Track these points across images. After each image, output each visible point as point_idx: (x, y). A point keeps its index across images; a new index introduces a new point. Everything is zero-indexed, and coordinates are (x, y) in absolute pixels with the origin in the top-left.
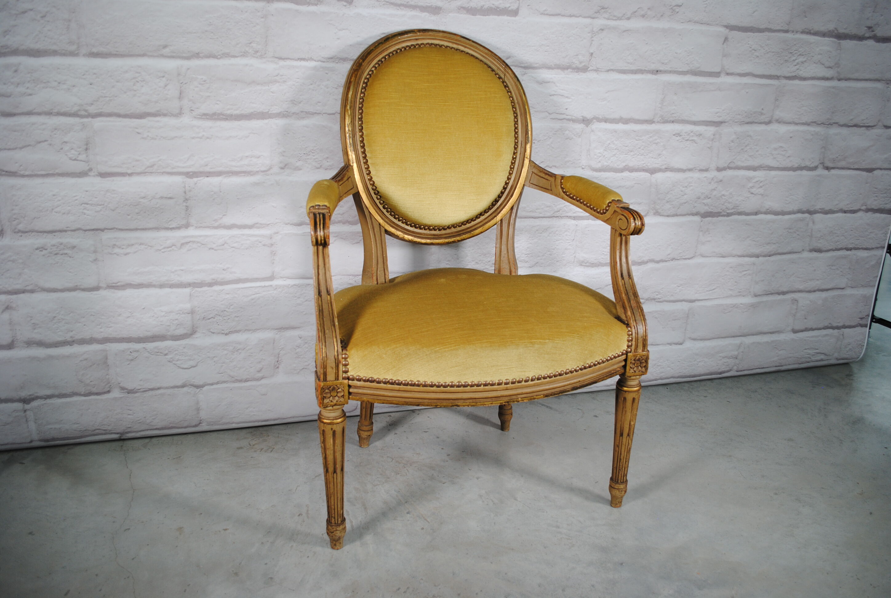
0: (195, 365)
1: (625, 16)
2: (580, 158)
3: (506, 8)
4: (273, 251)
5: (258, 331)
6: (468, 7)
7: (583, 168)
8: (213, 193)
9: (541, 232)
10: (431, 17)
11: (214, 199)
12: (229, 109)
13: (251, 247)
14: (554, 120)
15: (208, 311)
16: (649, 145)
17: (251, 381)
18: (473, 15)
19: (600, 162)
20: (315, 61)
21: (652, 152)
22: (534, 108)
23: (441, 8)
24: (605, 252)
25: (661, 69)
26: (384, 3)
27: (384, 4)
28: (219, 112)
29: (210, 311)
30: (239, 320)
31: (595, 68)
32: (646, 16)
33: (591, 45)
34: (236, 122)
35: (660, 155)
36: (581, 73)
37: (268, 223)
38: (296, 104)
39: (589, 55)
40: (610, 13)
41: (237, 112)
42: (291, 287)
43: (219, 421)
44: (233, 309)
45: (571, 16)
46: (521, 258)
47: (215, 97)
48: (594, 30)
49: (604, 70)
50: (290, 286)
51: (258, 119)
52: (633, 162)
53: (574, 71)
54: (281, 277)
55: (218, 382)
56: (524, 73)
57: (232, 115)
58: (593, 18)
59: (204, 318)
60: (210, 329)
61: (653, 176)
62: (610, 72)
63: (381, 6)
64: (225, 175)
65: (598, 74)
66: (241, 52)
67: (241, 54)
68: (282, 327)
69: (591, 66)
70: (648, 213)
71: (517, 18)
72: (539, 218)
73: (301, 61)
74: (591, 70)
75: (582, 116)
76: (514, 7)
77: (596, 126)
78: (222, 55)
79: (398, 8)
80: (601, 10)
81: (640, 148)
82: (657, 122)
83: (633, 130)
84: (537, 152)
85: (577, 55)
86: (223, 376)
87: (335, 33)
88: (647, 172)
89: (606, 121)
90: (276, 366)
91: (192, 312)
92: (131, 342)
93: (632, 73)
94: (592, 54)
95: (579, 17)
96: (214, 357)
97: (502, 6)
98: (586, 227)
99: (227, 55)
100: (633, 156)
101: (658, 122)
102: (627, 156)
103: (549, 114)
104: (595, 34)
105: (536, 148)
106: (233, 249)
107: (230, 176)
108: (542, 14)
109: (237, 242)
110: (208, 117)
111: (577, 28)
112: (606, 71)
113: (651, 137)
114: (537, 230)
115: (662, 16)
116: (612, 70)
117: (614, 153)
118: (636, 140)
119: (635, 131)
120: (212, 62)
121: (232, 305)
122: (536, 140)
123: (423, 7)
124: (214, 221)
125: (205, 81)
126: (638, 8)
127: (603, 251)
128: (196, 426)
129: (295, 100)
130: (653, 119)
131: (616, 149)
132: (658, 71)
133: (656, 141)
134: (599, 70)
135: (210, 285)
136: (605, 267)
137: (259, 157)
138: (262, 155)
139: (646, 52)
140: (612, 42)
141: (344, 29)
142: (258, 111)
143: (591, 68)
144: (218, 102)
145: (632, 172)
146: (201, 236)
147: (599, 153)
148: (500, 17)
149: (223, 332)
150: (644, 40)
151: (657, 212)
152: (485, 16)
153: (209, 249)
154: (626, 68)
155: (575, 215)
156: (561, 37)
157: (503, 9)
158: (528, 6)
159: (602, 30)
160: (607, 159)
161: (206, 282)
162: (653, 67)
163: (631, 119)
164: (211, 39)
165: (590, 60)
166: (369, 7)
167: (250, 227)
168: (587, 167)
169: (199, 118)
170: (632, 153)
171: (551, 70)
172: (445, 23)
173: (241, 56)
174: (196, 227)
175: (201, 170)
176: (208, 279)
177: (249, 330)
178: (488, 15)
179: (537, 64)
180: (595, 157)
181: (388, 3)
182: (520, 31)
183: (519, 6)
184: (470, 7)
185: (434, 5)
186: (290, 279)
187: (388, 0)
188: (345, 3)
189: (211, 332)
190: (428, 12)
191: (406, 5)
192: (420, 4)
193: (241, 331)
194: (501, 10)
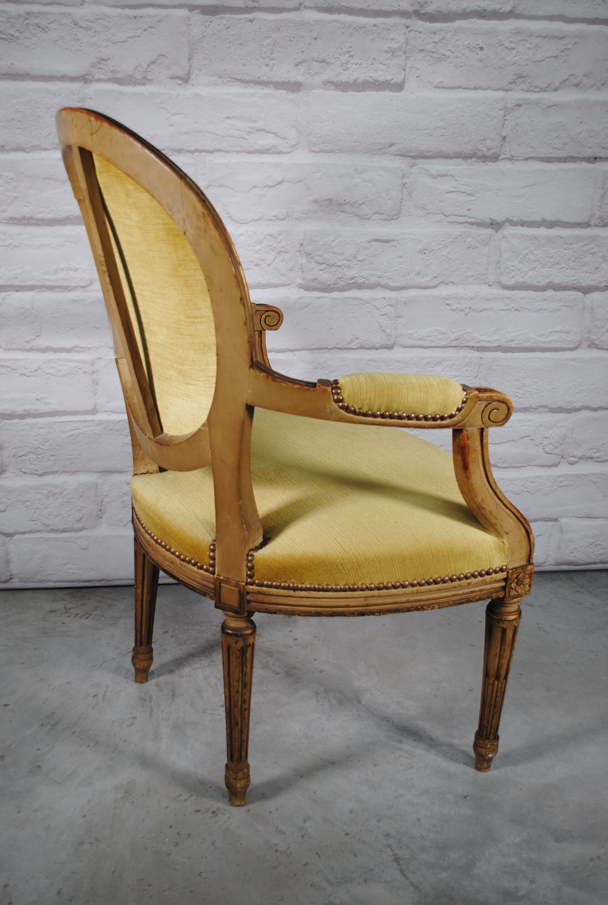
0: (3, 509)
1: (551, 86)
2: (487, 272)
3: (387, 80)
4: (96, 380)
5: (78, 474)
6: (337, 81)
7: (490, 286)
8: (24, 310)
9: (433, 365)
10: (289, 95)
11: (25, 317)
12: (40, 213)
13: (69, 374)
14: (452, 224)
15: (20, 447)
16: (582, 255)
17: (69, 531)
18: (344, 91)
19: (513, 277)
21: (586, 265)
22: (426, 210)
23: (302, 84)
24: (519, 394)
25: (601, 155)
26: (228, 79)
27: (228, 81)
28: (28, 216)
29: (22, 447)
30: (55, 460)
31: (508, 156)
32: (581, 85)
33: (503, 125)
34: (49, 227)
35: (597, 268)
36: (490, 163)
37: (90, 346)
39: (501, 139)
40: (530, 83)
41: (50, 216)
42: (117, 423)
43: (33, 578)
44: (48, 446)
45: (475, 89)
47: (23, 197)
48: (508, 106)
49: (520, 158)
50: (115, 422)
51: (75, 224)
52: (560, 278)
53: (479, 160)
54: (106, 411)
55: (30, 530)
56: (413, 164)
57: (44, 220)
58: (507, 90)
59: (15, 455)
60: (21, 468)
61: (588, 296)
62: (529, 161)
63: (224, 84)
64: (37, 290)
65: (512, 164)
66: (54, 144)
67: (54, 146)
68: (106, 471)
69: (503, 153)
70: (580, 345)
71: (402, 94)
72: (430, 347)
74: (504, 159)
75: (490, 219)
76: (398, 79)
77: (509, 230)
78: (31, 148)
79: (246, 85)
80: (517, 79)
81: (569, 260)
82: (594, 226)
83: (560, 236)
84: (428, 265)
85: (484, 140)
86: (36, 524)
87: (167, 119)
88: (579, 291)
89: (523, 224)
90: (99, 515)
93: (560, 162)
94: (504, 138)
95: (486, 89)
96: (26, 501)
97: (382, 79)
98: (493, 361)
99: (38, 147)
100: (560, 270)
101: (596, 226)
102: (550, 269)
103: (446, 216)
104: (509, 112)
105: (428, 260)
106: (49, 376)
107: (43, 291)
108: (436, 87)
109: (53, 368)
110: (15, 222)
111: (484, 104)
112: (523, 160)
113: (585, 245)
114: (428, 363)
115: (603, 84)
116: (533, 158)
117: (532, 266)
118: (564, 249)
119: (562, 238)
120: (19, 156)
121: (47, 442)
122: (428, 250)
123: (279, 83)
124: (26, 342)
125: (11, 179)
126: (570, 76)
127: (516, 393)
128: (6, 582)
130: (589, 221)
131: (535, 261)
132: (596, 158)
133: (593, 251)
134: (514, 159)
135: (22, 417)
136: (519, 413)
137: (76, 270)
138: (80, 268)
139: (580, 133)
140: (532, 121)
141: (178, 114)
142: (75, 215)
143: (503, 156)
144: (27, 204)
145: (559, 290)
146: (10, 360)
147: (513, 266)
148: (380, 93)
149: (36, 472)
150: (578, 117)
151: (594, 344)
152: (360, 92)
153: (21, 375)
154: (551, 155)
155: (478, 345)
156: (463, 116)
157: (383, 82)
158: (417, 77)
159: (519, 106)
160: (522, 273)
161: (17, 413)
162: (589, 153)
163: (558, 222)
164: (18, 128)
165: (502, 145)
166: (210, 86)
167: (68, 351)
168: (496, 284)
169: (5, 223)
170: (558, 267)
171: (448, 160)
172: (307, 102)
173: (54, 148)
174: (5, 349)
175: (10, 283)
176: (19, 410)
177: (67, 472)
178: (363, 91)
179: (429, 152)
180: (507, 270)
181: (232, 80)
182: (406, 110)
183: (405, 78)
184: (339, 82)
185: (292, 80)
186: (115, 413)
187: (232, 76)
188: (179, 82)
189: (23, 472)
190: (286, 89)
191: (256, 81)
192: (275, 79)
193: (57, 472)
194: (380, 84)
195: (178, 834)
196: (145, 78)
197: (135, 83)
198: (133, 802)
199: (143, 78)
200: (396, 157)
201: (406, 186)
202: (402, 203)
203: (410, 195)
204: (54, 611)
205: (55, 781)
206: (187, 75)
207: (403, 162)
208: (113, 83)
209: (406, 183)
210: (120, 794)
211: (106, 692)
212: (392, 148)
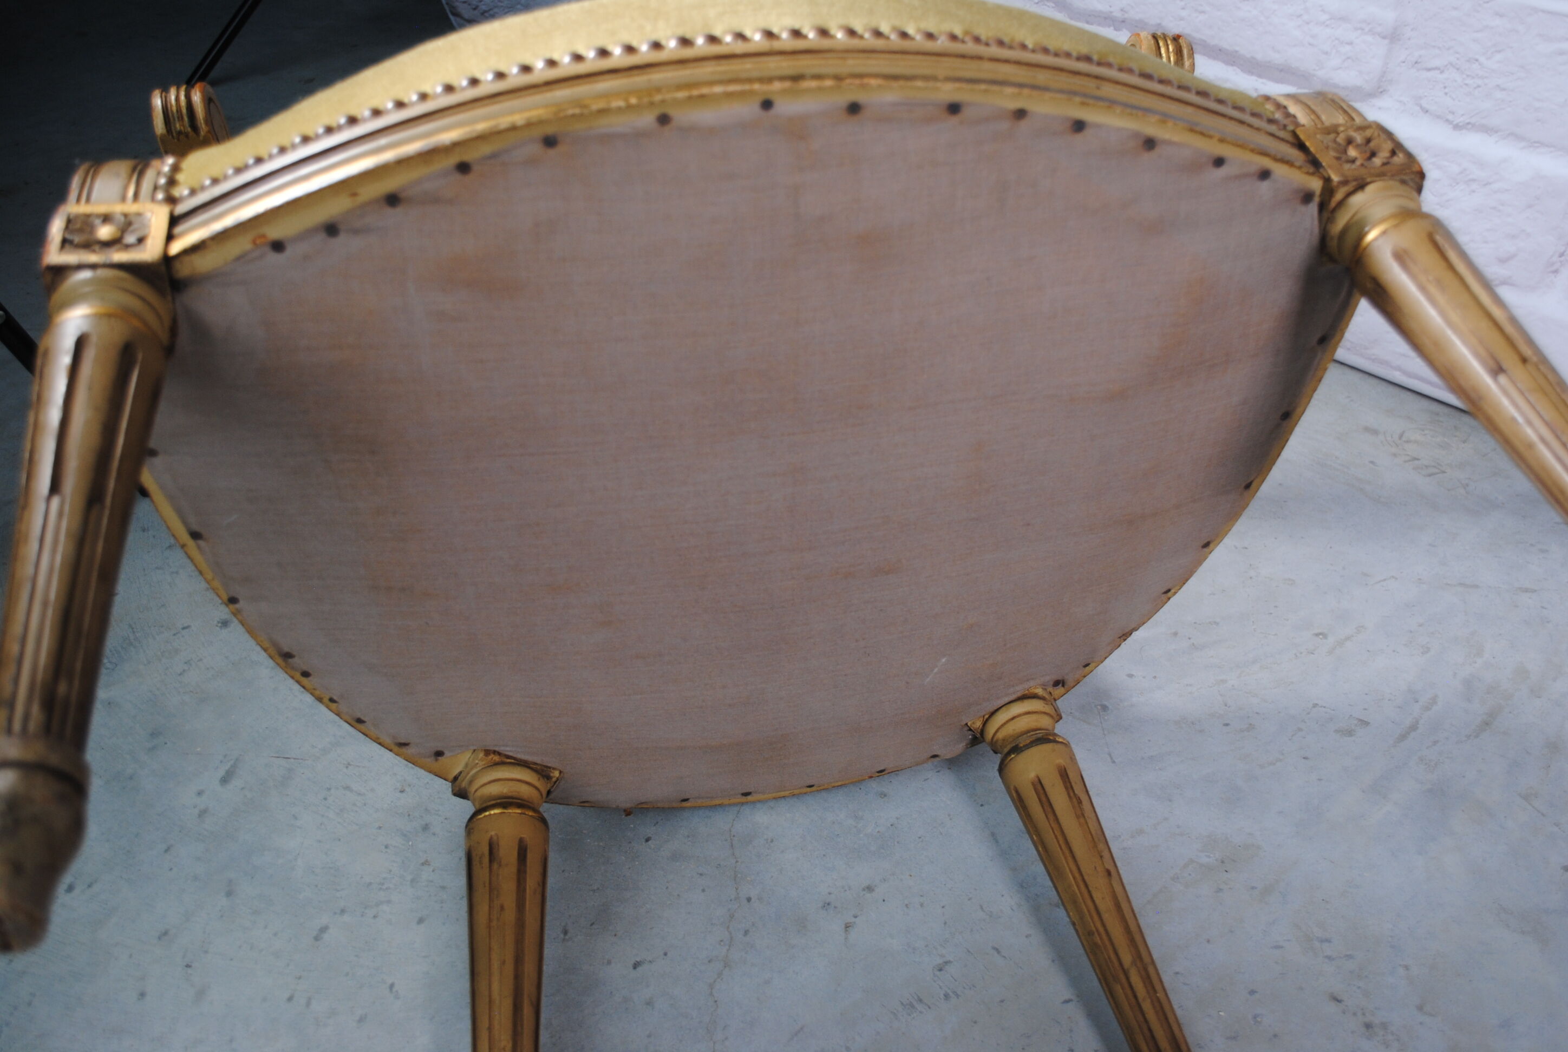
5: (1543, 150)
15: (1434, 47)
29: (1440, 48)
30: (1503, 101)
59: (1416, 63)
60: (1418, 98)
91: (1393, 36)
92: (1232, 65)
149: (1450, 117)
177: (1518, 137)
189: (1421, 107)
193: (1496, 132)
195: (1255, 1017)
198: (1220, 890)
204: (1375, 432)
205: (1110, 755)
210: (1209, 857)
211: (1348, 638)
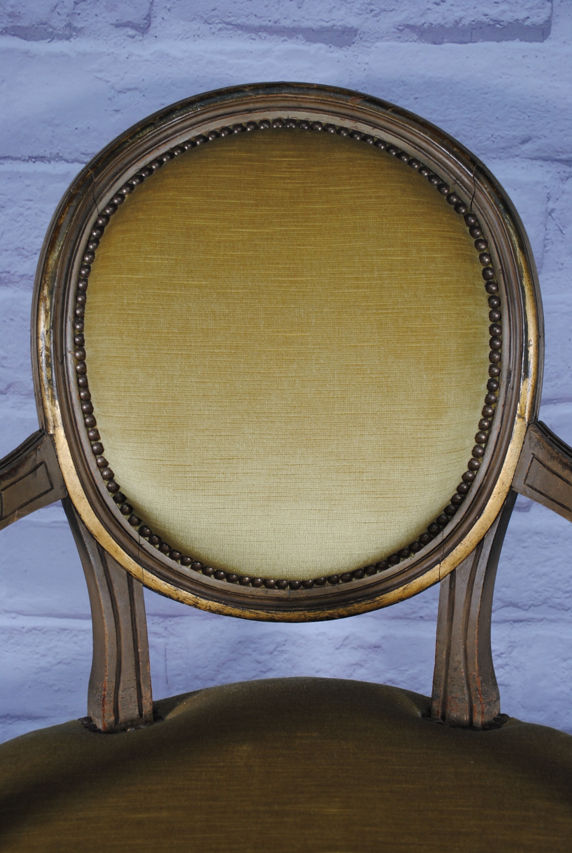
3: (517, 20)
6: (423, 24)
10: (333, 52)
18: (435, 43)
20: (67, 161)
23: (356, 31)
26: (220, 26)
27: (220, 30)
38: (27, 257)
42: (27, 632)
46: (554, 600)
50: (24, 630)
54: (6, 612)
56: (567, 175)
63: (213, 33)
68: (8, 715)
71: (547, 44)
73: (37, 163)
76: (539, 17)
79: (254, 36)
87: (110, 99)
97: (507, 18)
123: (313, 30)
129: (25, 247)
141: (129, 90)
148: (504, 43)
152: (466, 43)
157: (511, 23)
166: (188, 38)
172: (367, 64)
178: (471, 41)
181: (231, 27)
182: (554, 75)
183: (551, 14)
184: (426, 25)
185: (339, 24)
186: (24, 615)
187: (229, 20)
188: (132, 32)
190: (325, 41)
191: (271, 27)
192: (306, 24)
194: (505, 27)
196: (69, 26)
197: (52, 36)
199: (66, 26)
200: (534, 162)
201: (553, 214)
202: (545, 246)
203: (561, 231)
206: (145, 19)
207: (548, 172)
208: (13, 35)
209: (553, 210)
212: (526, 146)
